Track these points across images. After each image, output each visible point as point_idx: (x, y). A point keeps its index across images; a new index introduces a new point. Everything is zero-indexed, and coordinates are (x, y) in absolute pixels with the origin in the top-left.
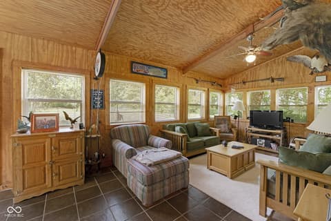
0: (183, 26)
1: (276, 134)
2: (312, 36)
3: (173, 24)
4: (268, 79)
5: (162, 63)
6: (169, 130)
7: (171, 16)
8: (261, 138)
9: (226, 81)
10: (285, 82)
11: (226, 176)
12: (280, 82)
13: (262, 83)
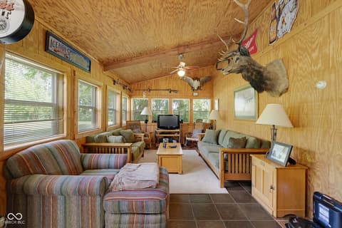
0: (148, 22)
1: (174, 133)
2: (249, 74)
3: (144, 15)
4: (168, 90)
5: (86, 50)
6: (99, 142)
7: (150, 6)
8: (165, 137)
9: (133, 86)
10: (178, 94)
11: (177, 173)
12: (175, 94)
13: (163, 93)
